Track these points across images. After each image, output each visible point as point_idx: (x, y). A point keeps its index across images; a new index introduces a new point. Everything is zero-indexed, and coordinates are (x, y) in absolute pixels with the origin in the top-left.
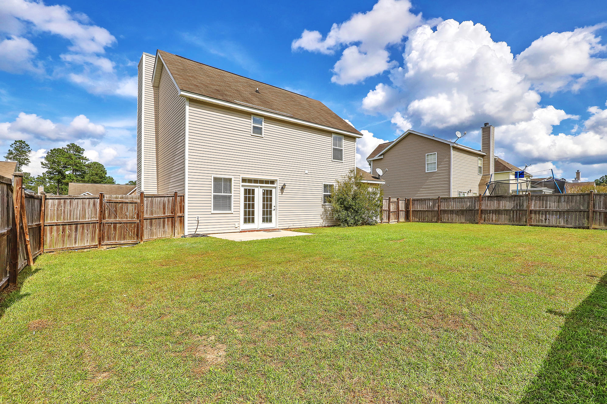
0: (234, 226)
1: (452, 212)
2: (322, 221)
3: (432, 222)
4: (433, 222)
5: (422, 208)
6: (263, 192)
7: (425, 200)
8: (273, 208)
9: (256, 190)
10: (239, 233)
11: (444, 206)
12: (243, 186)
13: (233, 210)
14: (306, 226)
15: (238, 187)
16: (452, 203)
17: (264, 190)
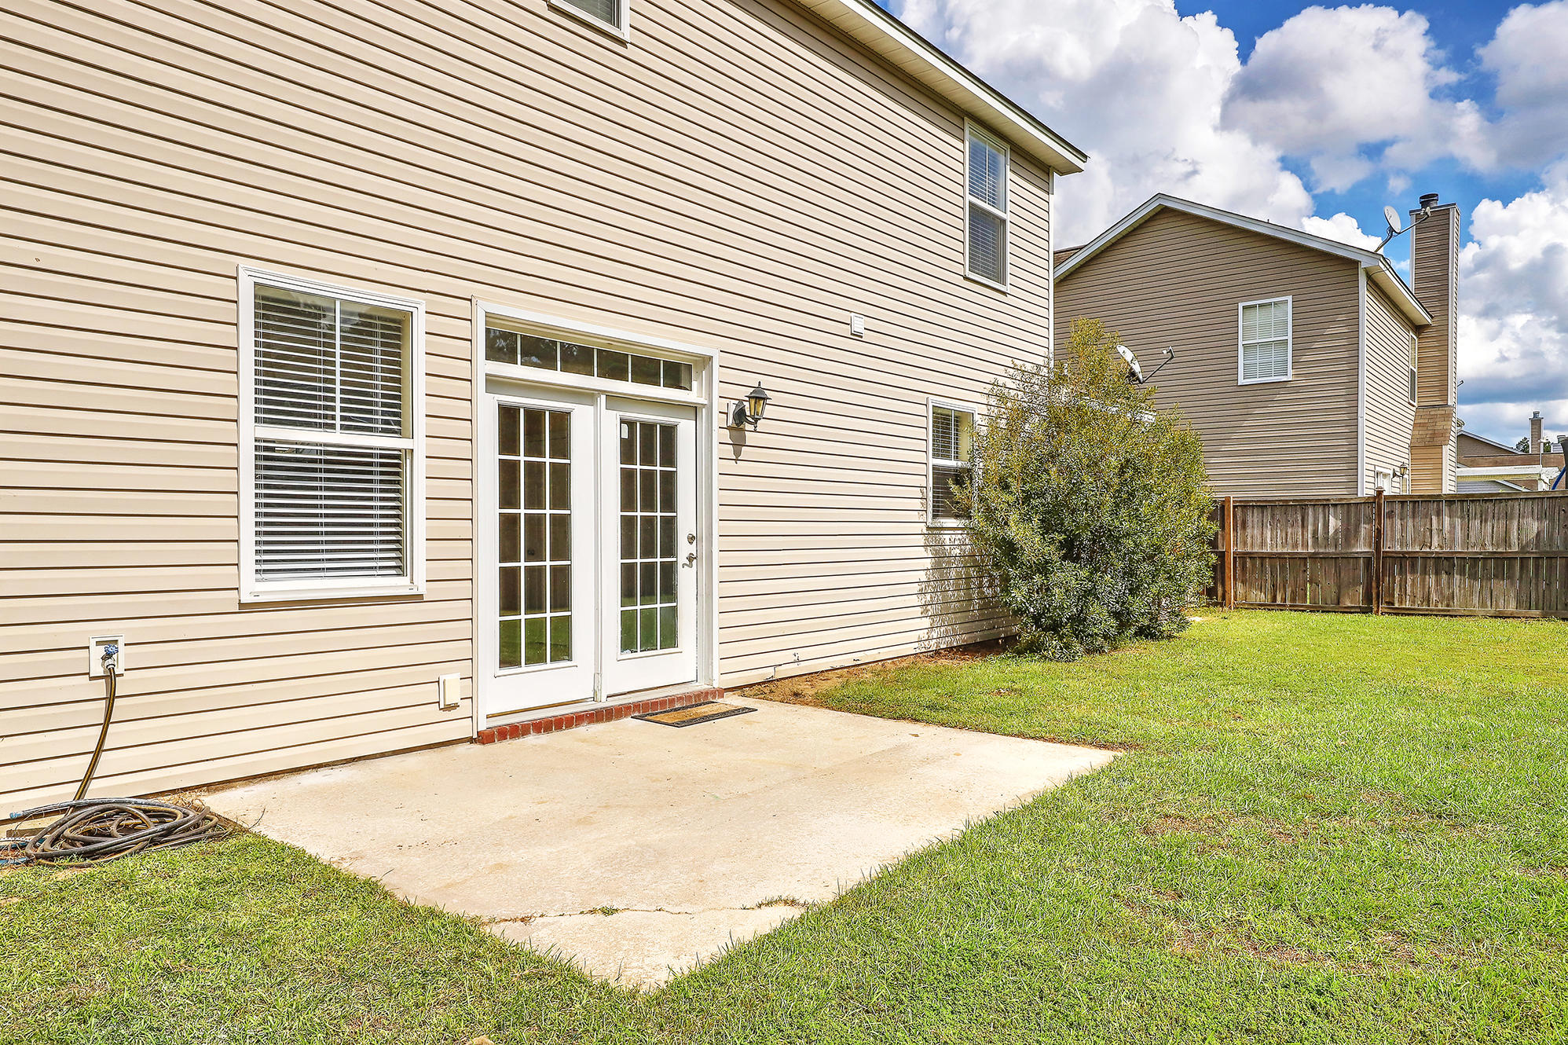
0: (430, 693)
1: (1444, 564)
2: (926, 623)
3: (1337, 608)
4: (1348, 611)
5: (1285, 544)
6: (625, 435)
7: (1302, 505)
8: (684, 549)
9: (582, 420)
10: (467, 745)
11: (1400, 537)
12: (494, 383)
13: (421, 568)
14: (856, 656)
15: (462, 389)
16: (1447, 520)
17: (631, 424)
